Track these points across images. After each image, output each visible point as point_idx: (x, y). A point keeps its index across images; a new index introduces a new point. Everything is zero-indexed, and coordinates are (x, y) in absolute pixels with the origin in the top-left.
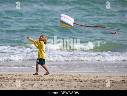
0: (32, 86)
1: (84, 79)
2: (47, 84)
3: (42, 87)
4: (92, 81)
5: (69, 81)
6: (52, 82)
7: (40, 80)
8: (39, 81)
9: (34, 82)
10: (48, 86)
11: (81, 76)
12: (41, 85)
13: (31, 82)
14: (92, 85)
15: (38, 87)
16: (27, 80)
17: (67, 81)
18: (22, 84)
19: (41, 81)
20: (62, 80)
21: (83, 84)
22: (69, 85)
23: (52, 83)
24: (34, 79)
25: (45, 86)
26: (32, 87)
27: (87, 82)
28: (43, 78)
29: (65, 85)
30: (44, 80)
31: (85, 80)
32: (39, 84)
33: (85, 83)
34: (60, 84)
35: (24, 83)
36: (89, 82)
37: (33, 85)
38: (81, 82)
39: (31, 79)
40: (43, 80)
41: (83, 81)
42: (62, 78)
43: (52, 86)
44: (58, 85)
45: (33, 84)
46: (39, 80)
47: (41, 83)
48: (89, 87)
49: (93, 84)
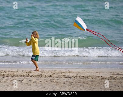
0: (21, 82)
1: (73, 75)
2: (37, 80)
3: (30, 83)
4: (81, 77)
5: (58, 77)
6: (42, 78)
7: (30, 76)
8: (28, 78)
9: (23, 78)
10: (37, 82)
11: (70, 72)
12: (30, 81)
13: (20, 79)
14: (81, 81)
15: (27, 83)
16: (16, 76)
17: (56, 77)
18: (12, 80)
19: (30, 77)
20: (51, 76)
21: (72, 80)
22: (58, 81)
23: (41, 79)
24: (23, 75)
25: (34, 82)
26: (21, 83)
27: (76, 78)
28: (32, 75)
29: (55, 82)
30: (33, 76)
31: (74, 76)
32: (29, 80)
33: (74, 79)
34: (49, 80)
35: (13, 79)
36: (78, 78)
37: (22, 82)
38: (70, 79)
39: (20, 75)
40: (32, 76)
41: (73, 77)
42: (51, 74)
43: (41, 82)
44: (47, 81)
45: (22, 81)
46: (28, 77)
47: (30, 80)
48: (78, 83)
49: (82, 80)
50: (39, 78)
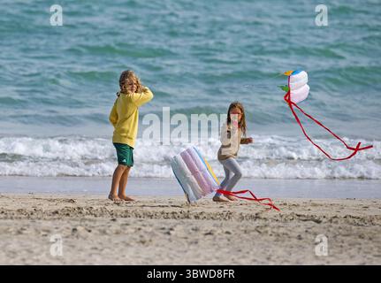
0: (169, 233)
1: (324, 213)
2: (215, 228)
3: (197, 237)
4: (351, 220)
5: (278, 218)
6: (229, 222)
7: (192, 217)
8: (189, 220)
9: (172, 221)
10: (216, 234)
11: (315, 205)
12: (196, 230)
13: (165, 223)
14: (351, 230)
15: (186, 238)
16: (151, 217)
17: (273, 220)
18: (138, 227)
19: (192, 220)
20: (257, 217)
21: (325, 228)
22: (282, 230)
23: (228, 226)
24: (173, 213)
25: (207, 234)
26: (168, 237)
27: (336, 222)
28: (199, 212)
29: (270, 233)
30: (204, 215)
31: (330, 216)
32: (190, 227)
33: (331, 226)
34: (253, 227)
35: (144, 225)
36: (341, 223)
37: (171, 232)
38: (316, 224)
39: (163, 213)
40: (201, 217)
41: (324, 220)
42: (259, 210)
43: (228, 236)
44: (245, 232)
45: (171, 229)
46: (188, 217)
47: (194, 226)
48: (344, 238)
49: (353, 227)
50: (223, 221)
